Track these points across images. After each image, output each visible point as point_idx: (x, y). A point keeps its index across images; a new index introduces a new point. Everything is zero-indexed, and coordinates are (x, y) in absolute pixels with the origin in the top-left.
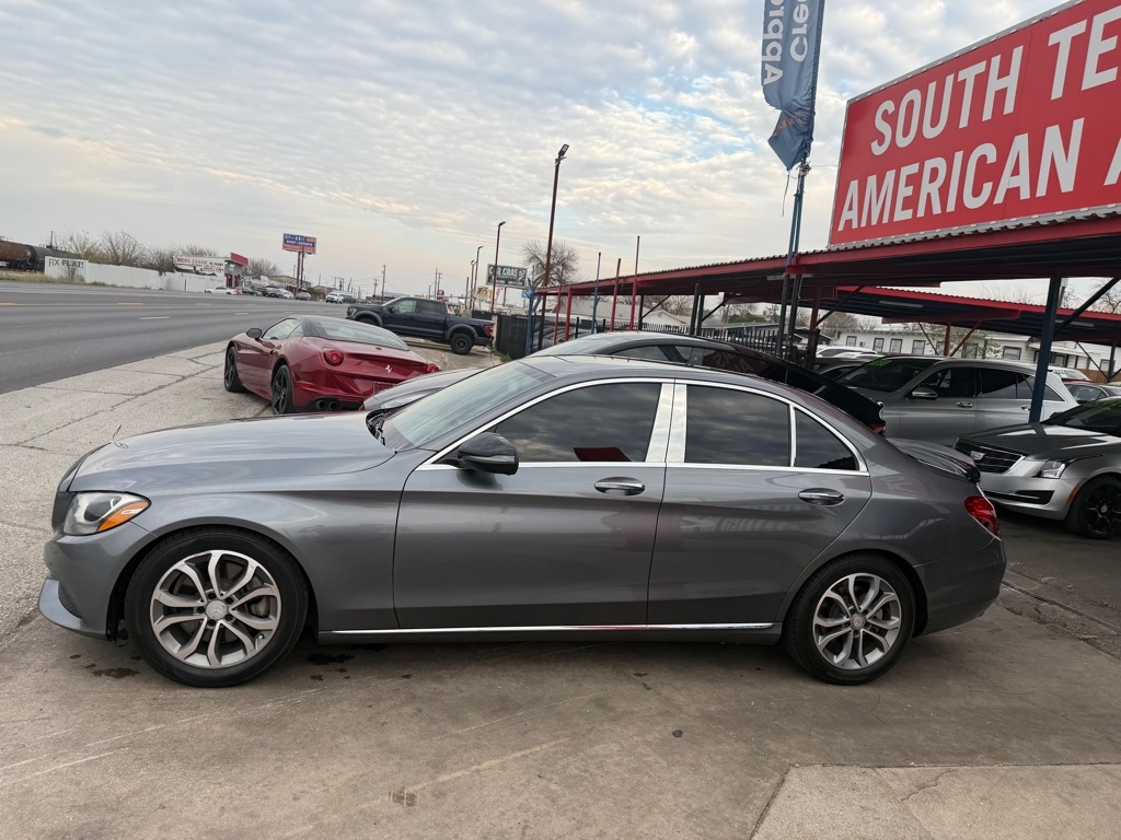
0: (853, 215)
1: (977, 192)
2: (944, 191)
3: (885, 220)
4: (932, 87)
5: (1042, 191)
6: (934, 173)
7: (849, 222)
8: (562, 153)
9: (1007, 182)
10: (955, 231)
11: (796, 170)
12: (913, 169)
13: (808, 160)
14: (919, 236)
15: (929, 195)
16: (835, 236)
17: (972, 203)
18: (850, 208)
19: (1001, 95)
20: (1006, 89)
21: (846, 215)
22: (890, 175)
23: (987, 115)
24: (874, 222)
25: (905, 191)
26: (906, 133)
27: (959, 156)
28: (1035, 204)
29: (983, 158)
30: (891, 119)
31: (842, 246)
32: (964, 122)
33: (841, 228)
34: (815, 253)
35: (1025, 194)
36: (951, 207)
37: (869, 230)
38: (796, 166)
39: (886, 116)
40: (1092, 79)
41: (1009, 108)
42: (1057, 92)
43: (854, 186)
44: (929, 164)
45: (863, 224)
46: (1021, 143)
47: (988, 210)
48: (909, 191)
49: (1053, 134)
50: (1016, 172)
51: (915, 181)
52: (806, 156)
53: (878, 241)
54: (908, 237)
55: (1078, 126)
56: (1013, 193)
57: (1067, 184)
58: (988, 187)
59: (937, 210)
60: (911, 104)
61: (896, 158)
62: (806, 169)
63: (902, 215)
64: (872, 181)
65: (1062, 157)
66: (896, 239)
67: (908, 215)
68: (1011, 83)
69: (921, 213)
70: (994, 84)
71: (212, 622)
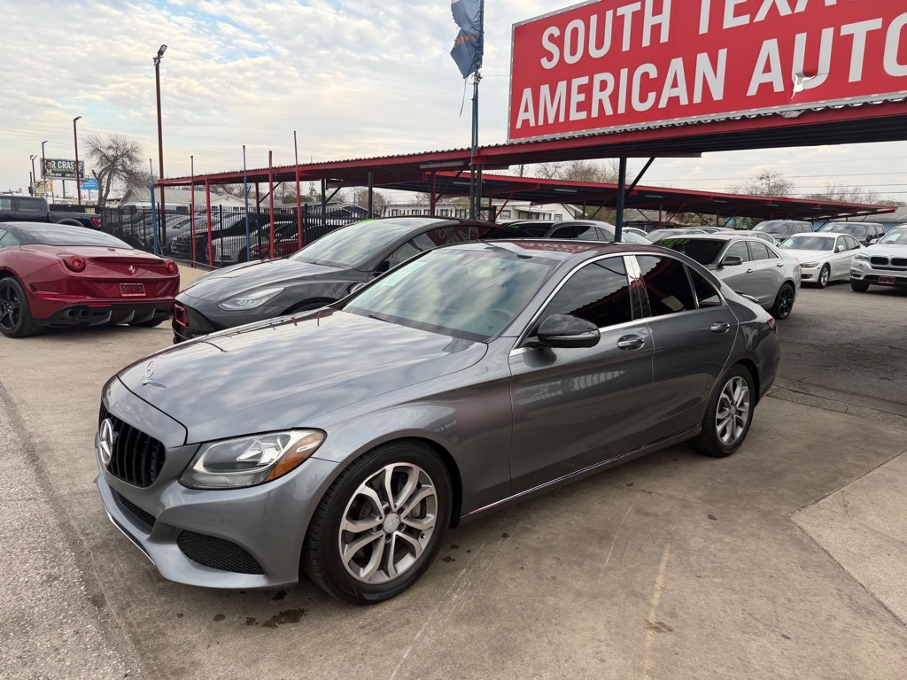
0: (530, 116)
1: (643, 99)
2: (614, 98)
3: (562, 119)
4: (594, 19)
5: (697, 99)
6: (604, 85)
7: (526, 122)
8: (161, 53)
9: (667, 92)
10: (628, 127)
11: (471, 79)
12: (584, 80)
13: (479, 70)
14: (597, 131)
15: (600, 101)
16: (513, 132)
17: (639, 106)
18: (526, 110)
19: (656, 29)
20: (660, 24)
21: (522, 116)
22: (562, 86)
23: (646, 42)
24: (551, 121)
25: (577, 98)
26: (573, 52)
27: (624, 73)
28: (692, 109)
29: (645, 75)
30: (558, 41)
31: (523, 140)
32: (626, 46)
33: (519, 125)
34: (497, 146)
35: (684, 101)
36: (622, 109)
37: (547, 128)
38: (470, 76)
39: (551, 38)
40: (730, 21)
41: (664, 38)
42: (704, 28)
43: (527, 93)
44: (598, 78)
45: (541, 122)
46: (677, 65)
47: (654, 113)
48: (582, 97)
49: (703, 60)
50: (675, 85)
51: (586, 90)
52: (478, 67)
53: (558, 136)
54: (585, 132)
55: (723, 54)
56: (674, 101)
57: (718, 94)
58: (652, 96)
59: (609, 111)
60: (575, 31)
61: (565, 72)
62: (478, 77)
63: (575, 116)
64: (545, 89)
65: (712, 75)
66: (576, 134)
67: (583, 115)
68: (664, 19)
69: (595, 113)
70: (649, 21)
71: (389, 536)
